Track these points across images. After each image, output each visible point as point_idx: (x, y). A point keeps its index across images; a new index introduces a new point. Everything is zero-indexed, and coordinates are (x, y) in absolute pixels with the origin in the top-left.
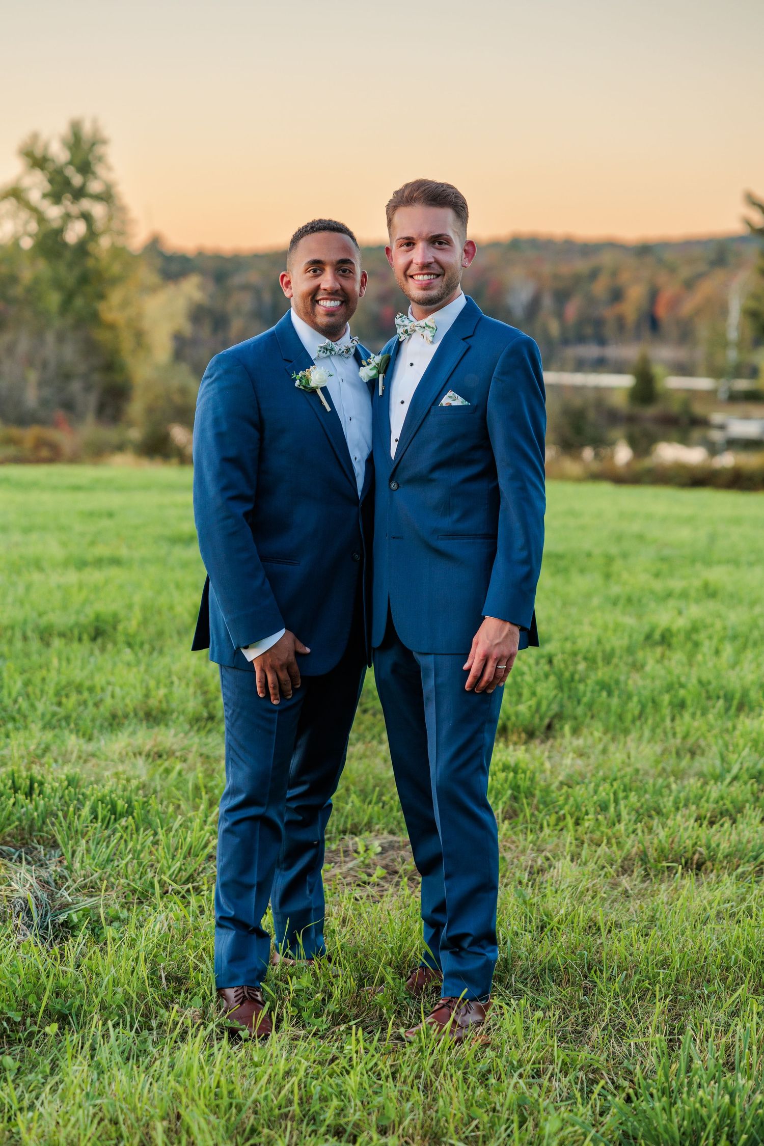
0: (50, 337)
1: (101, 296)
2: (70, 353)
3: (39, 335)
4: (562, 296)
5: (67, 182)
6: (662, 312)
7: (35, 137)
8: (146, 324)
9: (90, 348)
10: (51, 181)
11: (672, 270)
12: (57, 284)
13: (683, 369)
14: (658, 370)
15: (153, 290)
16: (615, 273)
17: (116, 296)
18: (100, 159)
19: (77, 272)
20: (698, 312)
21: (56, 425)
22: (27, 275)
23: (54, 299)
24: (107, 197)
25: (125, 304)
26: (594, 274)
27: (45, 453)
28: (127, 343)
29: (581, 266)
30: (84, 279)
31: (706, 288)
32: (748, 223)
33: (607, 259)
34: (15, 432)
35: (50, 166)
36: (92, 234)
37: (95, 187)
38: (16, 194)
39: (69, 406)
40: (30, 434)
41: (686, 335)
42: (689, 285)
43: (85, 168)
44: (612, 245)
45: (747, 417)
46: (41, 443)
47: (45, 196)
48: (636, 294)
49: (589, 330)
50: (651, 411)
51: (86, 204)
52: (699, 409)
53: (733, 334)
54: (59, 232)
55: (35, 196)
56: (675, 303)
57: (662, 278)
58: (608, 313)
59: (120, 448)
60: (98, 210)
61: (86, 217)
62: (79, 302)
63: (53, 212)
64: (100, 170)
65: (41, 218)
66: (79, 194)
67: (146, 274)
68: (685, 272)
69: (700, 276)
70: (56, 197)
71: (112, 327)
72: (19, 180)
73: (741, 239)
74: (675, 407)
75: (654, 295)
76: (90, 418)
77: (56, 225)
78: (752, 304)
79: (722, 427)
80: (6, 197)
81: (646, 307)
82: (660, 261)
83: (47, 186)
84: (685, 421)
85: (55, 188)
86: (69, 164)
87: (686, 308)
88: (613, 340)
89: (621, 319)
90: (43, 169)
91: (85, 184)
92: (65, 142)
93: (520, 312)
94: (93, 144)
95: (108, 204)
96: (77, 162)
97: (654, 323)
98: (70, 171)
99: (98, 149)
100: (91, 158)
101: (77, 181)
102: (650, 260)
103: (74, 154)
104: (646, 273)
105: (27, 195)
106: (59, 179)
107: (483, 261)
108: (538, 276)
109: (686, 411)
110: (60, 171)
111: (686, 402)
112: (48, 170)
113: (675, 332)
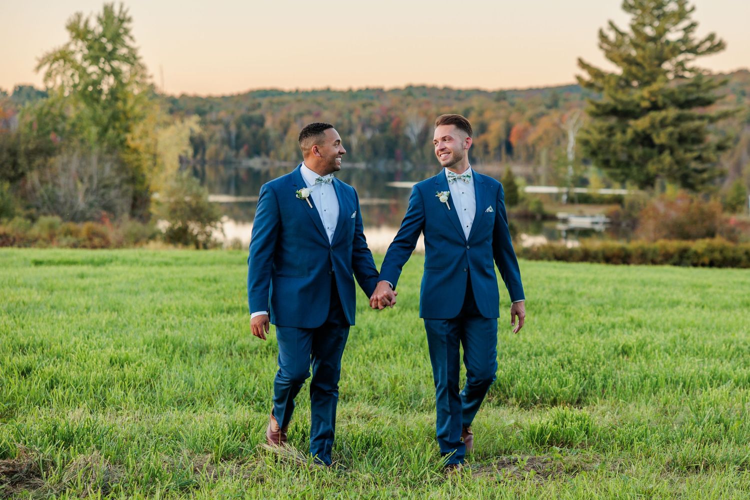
0: (94, 159)
1: (127, 130)
2: (108, 170)
3: (84, 157)
5: (104, 49)
6: (514, 140)
7: (79, 16)
8: (160, 149)
9: (122, 166)
10: (90, 48)
11: (521, 111)
12: (95, 121)
13: (530, 181)
14: (519, 181)
15: (167, 124)
16: (481, 113)
17: (137, 130)
18: (126, 32)
19: (109, 112)
20: (540, 139)
21: (100, 220)
22: (72, 113)
23: (94, 130)
24: (132, 58)
25: (146, 133)
26: (466, 113)
27: (97, 241)
28: (147, 164)
29: (456, 107)
30: (115, 117)
31: (545, 124)
32: (579, 78)
33: (475, 102)
34: (72, 226)
35: (90, 37)
36: (121, 84)
37: (123, 51)
38: (63, 56)
39: (109, 208)
40: (83, 228)
41: (531, 156)
42: (533, 121)
43: (116, 38)
44: (478, 92)
45: (581, 215)
46: (92, 235)
47: (85, 58)
48: (496, 128)
50: (515, 210)
51: (115, 64)
52: (548, 209)
53: (571, 157)
54: (96, 83)
55: (79, 57)
56: (524, 133)
57: (514, 117)
58: (477, 141)
59: (153, 237)
60: (125, 68)
61: (116, 73)
62: (111, 132)
63: (92, 69)
64: (127, 39)
65: (83, 72)
66: (111, 56)
67: (158, 112)
68: (530, 113)
69: (542, 115)
70: (95, 60)
71: (135, 151)
72: (68, 45)
73: (569, 88)
74: (532, 208)
75: (509, 129)
76: (126, 215)
77: (94, 77)
78: (585, 136)
79: (565, 221)
80: (56, 59)
81: (503, 137)
82: (512, 105)
83: (86, 51)
84: (539, 217)
85: (92, 53)
86: (104, 36)
87: (531, 138)
88: (478, 159)
89: (486, 146)
90: (84, 39)
91: (115, 49)
92: (99, 19)
93: (414, 140)
94: (122, 21)
95: (132, 64)
96: (109, 35)
97: (509, 148)
98: (104, 40)
99: (126, 25)
100: (121, 31)
101: (109, 47)
102: (504, 103)
103: (105, 29)
104: (502, 113)
105: (72, 57)
106: (96, 46)
107: (387, 104)
108: (425, 114)
109: (540, 209)
110: (96, 40)
111: (539, 204)
112: (87, 40)
113: (523, 155)
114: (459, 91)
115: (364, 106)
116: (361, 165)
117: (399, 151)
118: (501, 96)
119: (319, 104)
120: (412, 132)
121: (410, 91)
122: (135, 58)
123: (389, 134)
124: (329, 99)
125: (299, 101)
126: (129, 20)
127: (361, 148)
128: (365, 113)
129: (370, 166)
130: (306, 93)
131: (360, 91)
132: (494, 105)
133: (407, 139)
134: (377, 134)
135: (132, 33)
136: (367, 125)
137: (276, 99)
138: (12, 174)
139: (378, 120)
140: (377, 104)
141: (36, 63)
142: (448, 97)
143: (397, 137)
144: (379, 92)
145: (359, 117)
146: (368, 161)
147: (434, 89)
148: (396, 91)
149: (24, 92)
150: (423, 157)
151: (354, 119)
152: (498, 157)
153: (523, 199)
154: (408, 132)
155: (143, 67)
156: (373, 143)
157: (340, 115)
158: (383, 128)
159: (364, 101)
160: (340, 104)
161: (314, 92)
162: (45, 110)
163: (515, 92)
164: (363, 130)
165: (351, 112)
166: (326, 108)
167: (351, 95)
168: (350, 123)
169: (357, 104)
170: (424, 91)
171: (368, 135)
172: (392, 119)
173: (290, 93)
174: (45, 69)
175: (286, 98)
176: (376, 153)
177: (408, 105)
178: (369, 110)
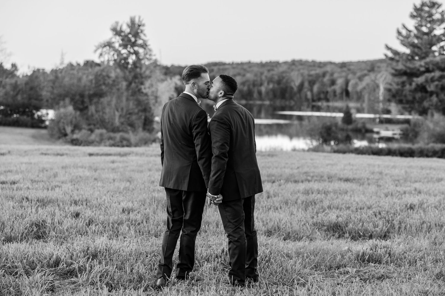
0: (124, 99)
1: (142, 83)
2: (131, 105)
3: (119, 98)
4: (312, 83)
5: (129, 40)
6: (350, 89)
7: (117, 23)
8: (159, 94)
9: (139, 103)
10: (123, 40)
11: (354, 73)
12: (125, 78)
13: (359, 111)
14: (353, 111)
15: (163, 81)
16: (332, 74)
17: (147, 83)
18: (142, 32)
19: (133, 74)
20: (364, 88)
21: (126, 132)
22: (113, 75)
23: (124, 84)
24: (144, 46)
25: (152, 85)
26: (324, 75)
27: (125, 143)
28: (152, 101)
29: (319, 71)
30: (135, 77)
31: (367, 80)
32: (386, 55)
33: (328, 68)
34: (112, 135)
35: (123, 34)
36: (139, 59)
37: (140, 42)
38: (109, 44)
39: (132, 125)
40: (118, 136)
41: (359, 97)
42: (361, 79)
43: (136, 35)
44: (331, 63)
45: (387, 129)
46: (123, 139)
47: (120, 46)
48: (340, 82)
49: (322, 96)
50: (350, 127)
51: (136, 48)
52: (369, 126)
53: (381, 98)
54: (126, 59)
55: (117, 45)
56: (356, 85)
57: (350, 76)
58: (329, 89)
59: (154, 141)
60: (141, 51)
61: (136, 53)
62: (133, 85)
63: (124, 51)
64: (142, 35)
65: (119, 53)
66: (134, 44)
67: (158, 74)
68: (359, 74)
69: (365, 75)
70: (125, 46)
71: (146, 95)
72: (111, 39)
73: (381, 61)
74: (360, 125)
75: (347, 83)
76: (141, 129)
77: (125, 55)
78: (389, 87)
79: (378, 133)
80: (105, 46)
81: (344, 87)
82: (349, 70)
83: (121, 42)
84: (363, 131)
85: (124, 43)
86: (130, 33)
87: (359, 88)
88: (331, 99)
89: (335, 92)
90: (120, 35)
91: (136, 41)
92: (128, 25)
93: (295, 89)
94: (139, 26)
95: (145, 49)
96: (133, 33)
97: (347, 93)
98: (130, 36)
99: (141, 28)
100: (139, 31)
101: (133, 39)
102: (345, 69)
103: (131, 30)
104: (344, 74)
105: (113, 45)
106: (126, 39)
107: (281, 69)
108: (302, 75)
109: (364, 127)
110: (126, 36)
111: (364, 123)
112: (121, 36)
113: (355, 97)
114: (320, 63)
115: (269, 71)
116: (267, 103)
117: (287, 95)
118: (343, 65)
119: (245, 70)
120: (295, 84)
121: (294, 63)
122: (146, 46)
123: (282, 86)
124: (250, 67)
125: (234, 68)
126: (144, 25)
127: (267, 93)
128: (269, 75)
129: (272, 103)
130: (238, 64)
131: (267, 63)
132: (339, 70)
133: (292, 88)
134: (276, 86)
135: (145, 32)
136: (270, 81)
137: (221, 67)
138: (81, 107)
139: (276, 78)
140: (275, 69)
141: (95, 48)
142: (314, 66)
143: (287, 87)
144: (277, 64)
145: (266, 77)
146: (271, 100)
147: (307, 62)
148: (285, 63)
149: (89, 64)
150: (300, 98)
151: (263, 78)
152: (341, 98)
153: (355, 121)
154: (292, 84)
155: (150, 50)
156: (273, 91)
157: (256, 75)
158: (279, 82)
159: (269, 68)
160: (255, 69)
161: (242, 64)
162: (99, 73)
163: (351, 63)
164: (268, 84)
165: (262, 74)
166: (248, 72)
167: (262, 65)
168: (261, 80)
169: (265, 70)
170: (301, 63)
171: (271, 86)
172: (283, 78)
173: (229, 64)
174: (99, 51)
175: (227, 67)
176: (275, 96)
177: (292, 70)
178: (272, 73)
